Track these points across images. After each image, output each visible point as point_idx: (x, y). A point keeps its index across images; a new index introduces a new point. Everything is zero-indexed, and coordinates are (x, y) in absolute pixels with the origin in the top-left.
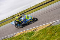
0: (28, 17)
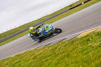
0: (47, 27)
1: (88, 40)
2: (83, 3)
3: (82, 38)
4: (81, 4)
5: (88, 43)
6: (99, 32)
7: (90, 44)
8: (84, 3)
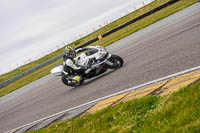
1: (110, 119)
2: (100, 37)
3: (98, 115)
4: (97, 39)
5: (110, 126)
6: (130, 102)
7: (114, 128)
8: (103, 36)
